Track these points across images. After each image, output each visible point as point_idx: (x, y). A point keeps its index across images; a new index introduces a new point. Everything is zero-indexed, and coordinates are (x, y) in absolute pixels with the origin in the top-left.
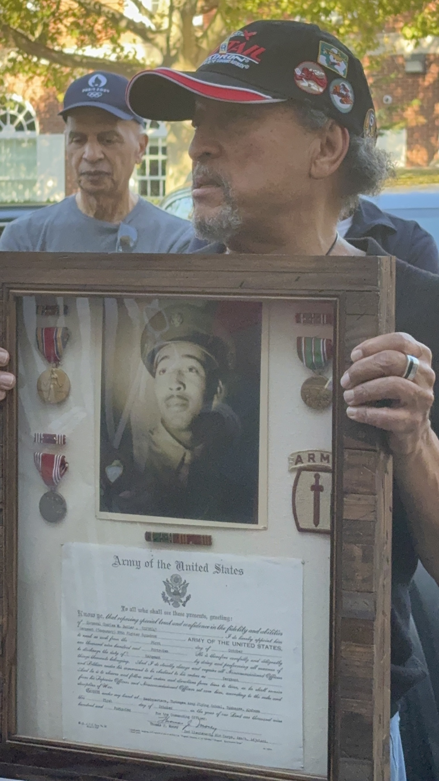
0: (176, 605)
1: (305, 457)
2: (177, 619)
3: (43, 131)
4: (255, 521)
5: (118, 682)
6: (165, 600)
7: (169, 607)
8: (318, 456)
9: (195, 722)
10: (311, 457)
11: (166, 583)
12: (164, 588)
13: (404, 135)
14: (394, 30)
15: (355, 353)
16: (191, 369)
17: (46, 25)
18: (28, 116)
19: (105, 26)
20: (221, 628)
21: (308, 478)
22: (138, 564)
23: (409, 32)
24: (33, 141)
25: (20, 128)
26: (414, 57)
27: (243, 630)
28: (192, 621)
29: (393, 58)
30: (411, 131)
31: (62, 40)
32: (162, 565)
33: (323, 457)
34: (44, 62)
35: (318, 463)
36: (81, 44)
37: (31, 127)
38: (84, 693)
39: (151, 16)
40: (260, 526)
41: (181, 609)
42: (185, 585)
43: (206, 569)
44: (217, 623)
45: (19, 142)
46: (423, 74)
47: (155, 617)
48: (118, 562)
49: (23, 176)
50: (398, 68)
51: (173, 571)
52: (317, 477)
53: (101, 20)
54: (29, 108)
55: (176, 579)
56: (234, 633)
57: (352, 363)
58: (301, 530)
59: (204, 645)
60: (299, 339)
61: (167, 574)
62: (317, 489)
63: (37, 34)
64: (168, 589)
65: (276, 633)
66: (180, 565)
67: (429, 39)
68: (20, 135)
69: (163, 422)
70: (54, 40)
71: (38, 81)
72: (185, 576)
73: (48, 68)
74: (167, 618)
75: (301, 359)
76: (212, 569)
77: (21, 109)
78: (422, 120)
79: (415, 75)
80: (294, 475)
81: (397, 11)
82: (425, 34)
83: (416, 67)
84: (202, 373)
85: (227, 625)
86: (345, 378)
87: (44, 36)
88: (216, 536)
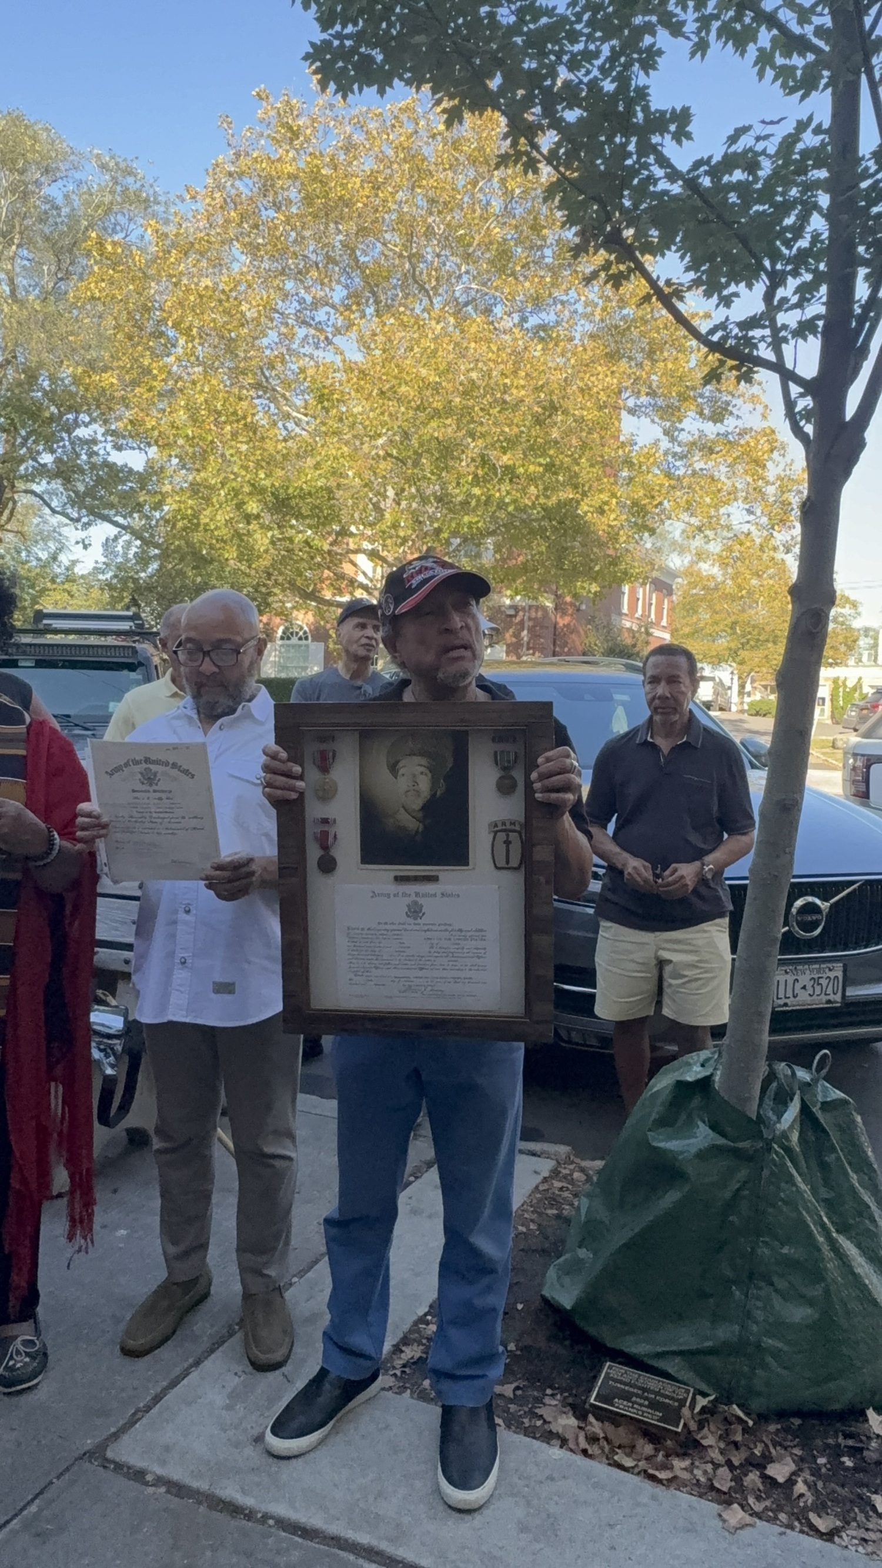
0: (415, 919)
1: (499, 824)
2: (417, 928)
3: (312, 641)
4: (467, 864)
5: (377, 968)
6: (408, 916)
7: (412, 921)
8: (508, 824)
9: (429, 988)
10: (504, 824)
11: (408, 906)
12: (406, 909)
13: (505, 648)
14: (500, 592)
15: (540, 760)
16: (422, 773)
17: (315, 585)
18: (305, 632)
19: (347, 586)
20: (446, 930)
21: (502, 836)
22: (388, 896)
23: (509, 592)
24: (307, 646)
25: (300, 639)
26: (511, 607)
27: (461, 930)
28: (426, 928)
29: (500, 607)
30: (508, 646)
31: (323, 593)
32: (405, 895)
33: (511, 824)
34: (313, 603)
35: (508, 827)
36: (334, 595)
37: (306, 638)
38: (353, 977)
39: (371, 581)
40: (471, 867)
41: (419, 921)
42: (422, 906)
43: (435, 895)
44: (443, 928)
45: (300, 646)
46: (515, 616)
47: (401, 927)
48: (374, 895)
49: (301, 664)
50: (502, 612)
51: (413, 898)
52: (508, 836)
53: (345, 582)
54: (306, 628)
55: (415, 903)
56: (454, 933)
57: (538, 766)
58: (497, 868)
59: (435, 942)
60: (496, 753)
61: (408, 901)
62: (507, 843)
63: (311, 589)
64: (409, 910)
65: (482, 930)
66: (417, 894)
67: (518, 598)
68: (300, 642)
69: (403, 807)
70: (319, 592)
71: (310, 613)
72: (421, 901)
73: (316, 607)
74: (410, 927)
75: (497, 764)
76: (439, 895)
77: (301, 628)
78: (514, 640)
79: (511, 616)
80: (492, 835)
81: (502, 582)
82: (517, 594)
83: (512, 612)
84: (430, 775)
85: (450, 928)
86: (534, 775)
87: (314, 590)
88: (441, 875)
